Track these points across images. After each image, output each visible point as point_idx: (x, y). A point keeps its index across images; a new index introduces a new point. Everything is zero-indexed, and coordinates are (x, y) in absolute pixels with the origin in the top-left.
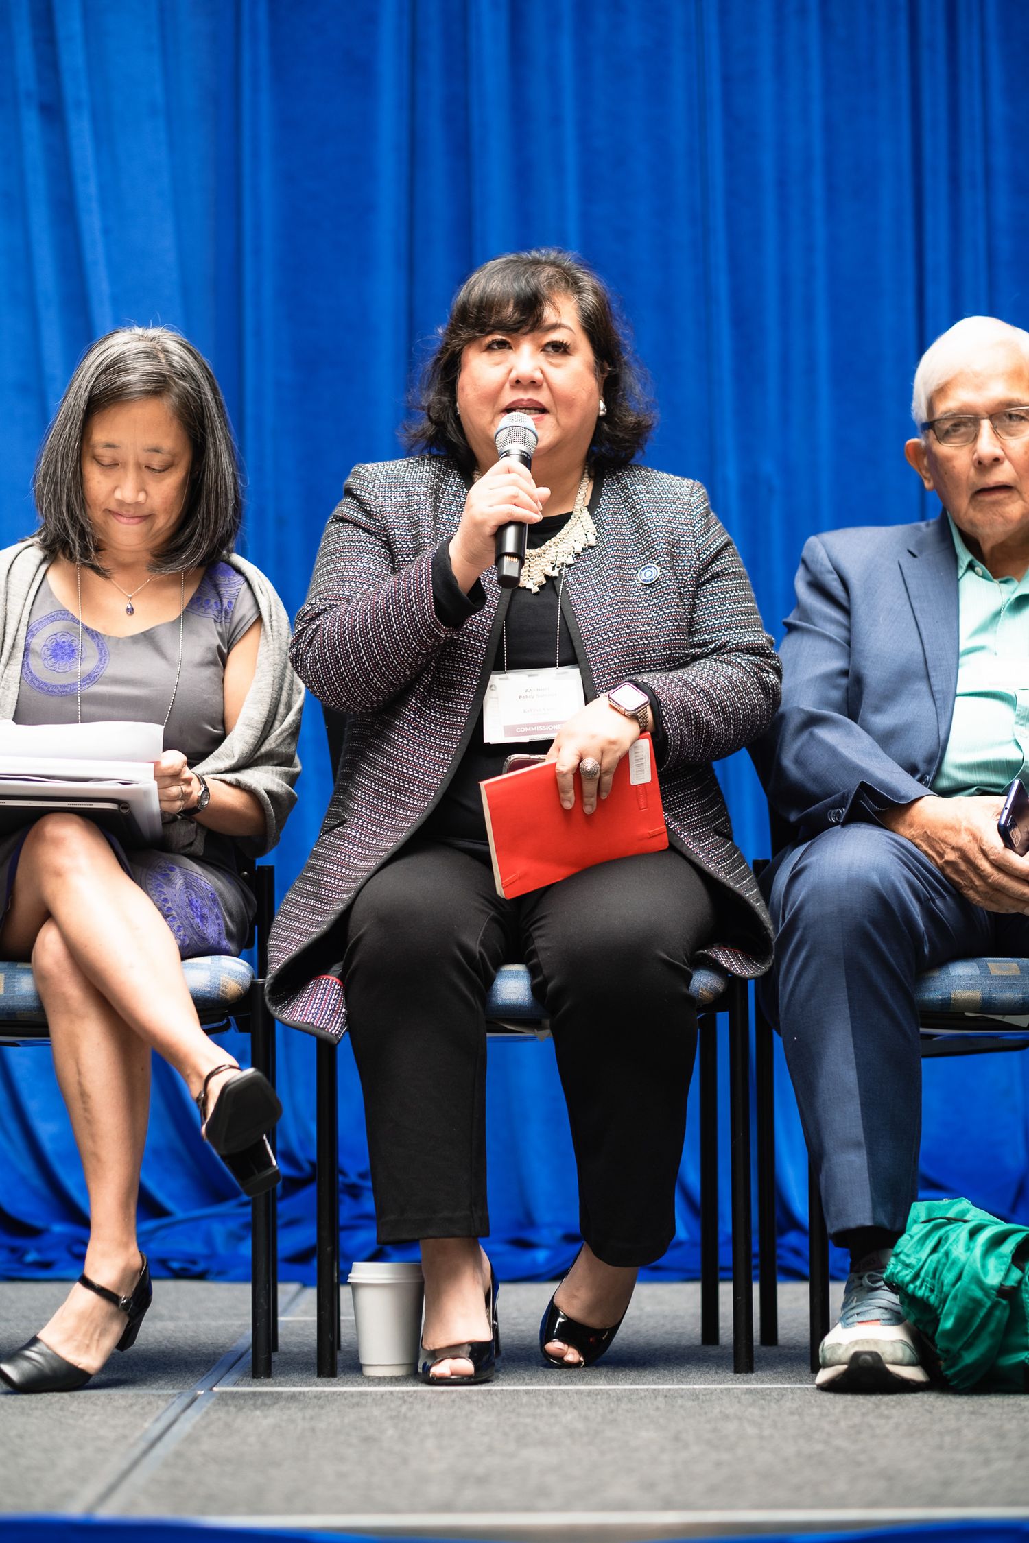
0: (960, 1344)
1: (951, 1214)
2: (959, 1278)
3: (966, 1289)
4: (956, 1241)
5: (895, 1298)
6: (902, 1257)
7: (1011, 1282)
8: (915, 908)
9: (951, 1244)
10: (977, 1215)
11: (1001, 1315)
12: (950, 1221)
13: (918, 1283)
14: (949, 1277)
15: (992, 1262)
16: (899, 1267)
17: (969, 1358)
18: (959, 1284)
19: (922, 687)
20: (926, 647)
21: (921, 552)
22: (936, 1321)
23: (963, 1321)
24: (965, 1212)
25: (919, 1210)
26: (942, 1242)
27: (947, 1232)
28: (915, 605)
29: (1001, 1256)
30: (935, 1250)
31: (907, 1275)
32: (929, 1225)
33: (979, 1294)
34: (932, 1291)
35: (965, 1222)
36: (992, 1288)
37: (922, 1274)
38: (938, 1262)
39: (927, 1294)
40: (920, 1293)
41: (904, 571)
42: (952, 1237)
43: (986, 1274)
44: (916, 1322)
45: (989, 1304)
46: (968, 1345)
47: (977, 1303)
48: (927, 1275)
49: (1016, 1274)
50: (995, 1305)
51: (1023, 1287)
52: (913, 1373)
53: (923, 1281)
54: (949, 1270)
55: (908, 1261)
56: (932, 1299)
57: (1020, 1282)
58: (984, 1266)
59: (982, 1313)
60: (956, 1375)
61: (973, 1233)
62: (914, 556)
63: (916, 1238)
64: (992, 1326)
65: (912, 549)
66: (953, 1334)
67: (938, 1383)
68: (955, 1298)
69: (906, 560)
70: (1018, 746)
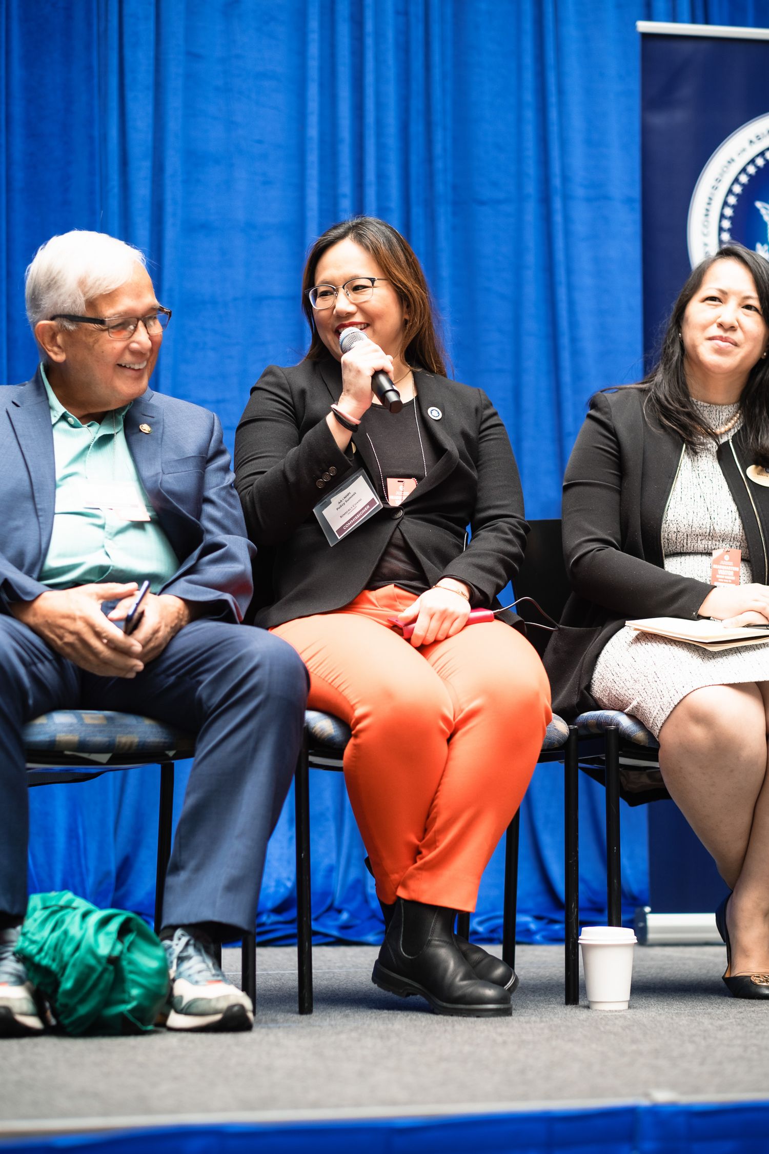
0: (76, 1000)
1: (62, 902)
2: (77, 948)
3: (82, 960)
4: (72, 922)
5: (20, 967)
6: (29, 935)
7: (116, 953)
8: (22, 671)
9: (69, 924)
10: (82, 904)
11: (109, 977)
12: (62, 908)
13: (43, 954)
14: (68, 950)
15: (102, 937)
16: (27, 943)
17: (83, 1010)
18: (77, 954)
19: (29, 505)
20: (32, 474)
21: (22, 403)
22: (57, 984)
23: (80, 983)
24: (71, 901)
25: (35, 900)
26: (59, 923)
27: (63, 916)
28: (21, 442)
29: (108, 934)
30: (53, 930)
31: (33, 949)
32: (47, 912)
33: (92, 961)
34: (54, 960)
35: (75, 909)
36: (103, 957)
37: (46, 948)
38: (59, 939)
39: (50, 963)
40: (45, 962)
41: (11, 416)
42: (68, 920)
43: (98, 946)
44: (39, 985)
45: (100, 969)
46: (82, 1001)
47: (91, 969)
48: (49, 948)
49: (119, 947)
50: (105, 970)
51: (123, 957)
52: (33, 1022)
53: (46, 954)
54: (69, 944)
55: (35, 938)
56: (54, 966)
57: (122, 952)
58: (96, 941)
59: (95, 976)
60: (72, 1023)
61: (85, 915)
62: (18, 406)
63: (39, 921)
64: (102, 986)
65: (15, 401)
66: (71, 993)
68: (74, 965)
69: (12, 409)
70: (107, 555)
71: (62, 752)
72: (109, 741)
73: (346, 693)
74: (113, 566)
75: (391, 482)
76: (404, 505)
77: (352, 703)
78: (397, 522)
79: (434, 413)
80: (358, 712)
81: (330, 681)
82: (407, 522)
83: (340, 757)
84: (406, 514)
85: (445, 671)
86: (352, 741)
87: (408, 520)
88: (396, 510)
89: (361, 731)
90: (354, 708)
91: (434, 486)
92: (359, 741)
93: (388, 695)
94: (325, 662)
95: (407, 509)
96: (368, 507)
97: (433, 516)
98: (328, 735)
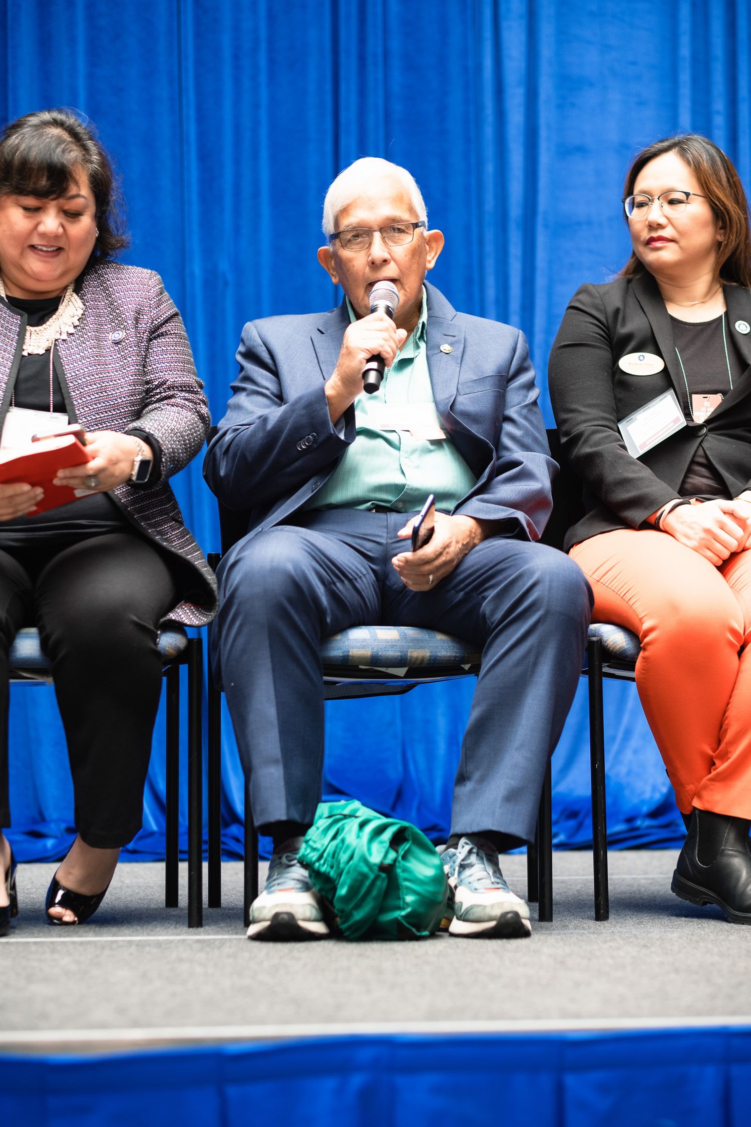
0: (351, 906)
1: (346, 812)
2: (351, 858)
3: (356, 866)
4: (350, 831)
5: (304, 873)
6: (311, 843)
7: (389, 861)
9: (346, 833)
10: (365, 812)
11: (381, 884)
12: (346, 817)
13: (322, 862)
14: (344, 857)
15: (375, 846)
16: (309, 850)
17: (358, 916)
18: (351, 862)
21: (327, 330)
22: (334, 889)
23: (354, 890)
24: (356, 810)
25: (323, 809)
26: (340, 832)
27: (343, 825)
28: (323, 368)
29: (381, 842)
30: (334, 837)
31: (313, 856)
32: (331, 820)
33: (365, 869)
34: (332, 867)
35: (356, 817)
36: (375, 865)
37: (325, 855)
38: (337, 847)
39: (328, 869)
40: (323, 869)
41: (314, 344)
42: (347, 828)
43: (370, 855)
44: (320, 890)
45: (372, 876)
46: (357, 907)
47: (364, 876)
48: (328, 855)
49: (392, 855)
50: (377, 877)
51: (397, 864)
52: (319, 928)
53: (326, 860)
54: (345, 852)
55: (315, 846)
56: (332, 873)
57: (395, 861)
58: (369, 849)
59: (368, 883)
60: (349, 928)
61: (362, 825)
62: (323, 333)
63: (321, 829)
64: (374, 893)
65: (320, 328)
66: (347, 899)
67: (336, 934)
68: (348, 872)
69: (317, 336)
70: (403, 473)
71: (358, 666)
72: (401, 656)
73: (635, 606)
74: (408, 485)
75: (696, 399)
76: (708, 422)
77: (640, 617)
78: (700, 439)
79: (742, 327)
80: (646, 625)
81: (622, 595)
82: (710, 439)
83: (633, 669)
84: (709, 430)
85: (738, 585)
86: (641, 654)
87: (712, 437)
88: (700, 427)
89: (648, 644)
90: (642, 621)
91: (737, 401)
92: (647, 653)
93: (674, 608)
94: (620, 576)
95: (710, 426)
96: (672, 424)
97: (738, 432)
98: (620, 648)
